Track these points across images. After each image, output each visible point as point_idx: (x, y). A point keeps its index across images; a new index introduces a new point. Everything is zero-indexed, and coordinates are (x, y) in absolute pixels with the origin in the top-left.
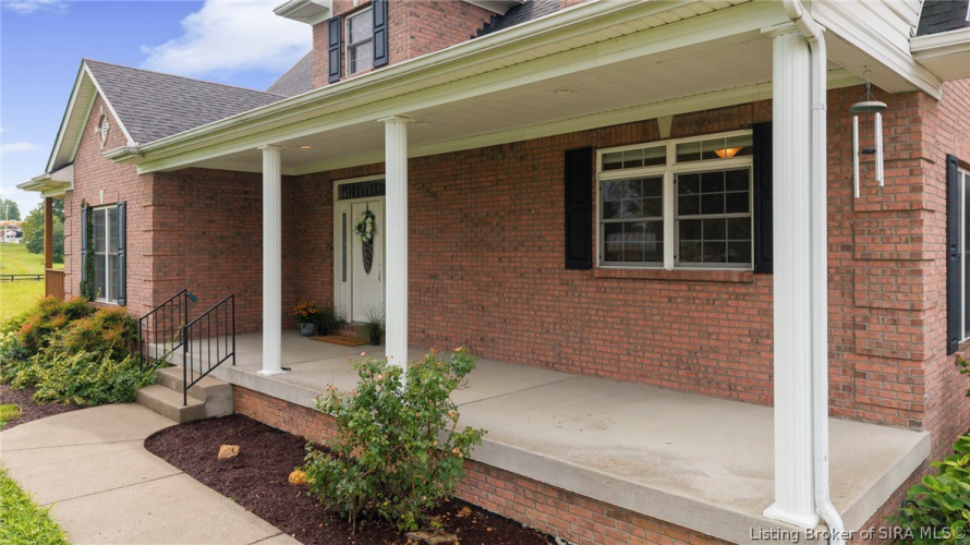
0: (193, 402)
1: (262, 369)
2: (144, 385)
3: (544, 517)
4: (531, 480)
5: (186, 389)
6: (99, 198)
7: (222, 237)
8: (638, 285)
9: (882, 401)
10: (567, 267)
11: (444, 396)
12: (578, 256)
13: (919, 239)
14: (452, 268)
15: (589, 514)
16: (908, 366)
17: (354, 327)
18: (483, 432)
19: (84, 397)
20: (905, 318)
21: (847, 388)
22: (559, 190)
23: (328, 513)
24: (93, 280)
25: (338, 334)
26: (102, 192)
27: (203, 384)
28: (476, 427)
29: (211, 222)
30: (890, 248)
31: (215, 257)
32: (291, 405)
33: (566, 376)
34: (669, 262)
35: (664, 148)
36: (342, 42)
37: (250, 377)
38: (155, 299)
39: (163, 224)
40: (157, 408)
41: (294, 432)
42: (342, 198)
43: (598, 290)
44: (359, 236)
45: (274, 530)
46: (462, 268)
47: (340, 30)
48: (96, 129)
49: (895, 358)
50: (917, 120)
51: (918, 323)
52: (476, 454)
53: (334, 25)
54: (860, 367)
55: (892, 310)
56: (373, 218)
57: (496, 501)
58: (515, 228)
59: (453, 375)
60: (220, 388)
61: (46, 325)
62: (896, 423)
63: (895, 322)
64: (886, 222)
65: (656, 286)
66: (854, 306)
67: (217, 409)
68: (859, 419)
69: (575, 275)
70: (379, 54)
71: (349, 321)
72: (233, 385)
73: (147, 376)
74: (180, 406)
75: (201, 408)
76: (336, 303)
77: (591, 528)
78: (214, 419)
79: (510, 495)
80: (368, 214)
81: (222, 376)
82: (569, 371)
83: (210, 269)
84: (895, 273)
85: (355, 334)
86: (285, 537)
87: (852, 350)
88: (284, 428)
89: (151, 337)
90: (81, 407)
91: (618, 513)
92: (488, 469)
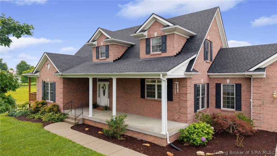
0: (76, 122)
1: (89, 115)
2: (65, 118)
3: (136, 136)
4: (134, 131)
5: (75, 119)
6: (48, 80)
7: (75, 89)
8: (152, 101)
9: (183, 120)
10: (141, 98)
11: (123, 120)
12: (143, 96)
13: (187, 98)
14: (121, 97)
15: (142, 135)
16: (186, 115)
17: (101, 106)
18: (128, 125)
19: (54, 121)
20: (185, 108)
21: (179, 118)
22: (140, 85)
23: (106, 137)
24: (45, 97)
25: (98, 108)
26: (48, 79)
27: (78, 118)
28: (127, 124)
29: (73, 86)
30: (184, 98)
31: (74, 93)
32: (95, 122)
33: (141, 116)
34: (156, 98)
35: (155, 80)
36: (99, 51)
37: (87, 117)
38: (63, 102)
39: (65, 87)
40: (69, 123)
41: (96, 126)
42: (99, 81)
43: (146, 102)
44: (102, 89)
45: (99, 139)
46: (123, 97)
47: (99, 49)
48: (47, 66)
49: (184, 114)
50: (187, 82)
51: (187, 109)
52: (127, 128)
53: (97, 48)
54: (181, 115)
55: (184, 107)
56: (105, 86)
57: (129, 134)
58: (132, 90)
59: (124, 117)
60: (81, 119)
61: (38, 106)
62: (185, 123)
63: (184, 109)
64: (183, 95)
65: (154, 102)
66: (180, 106)
67: (81, 123)
68: (180, 122)
69: (142, 99)
70: (107, 56)
71: (100, 105)
72: (83, 118)
73: (65, 117)
74: (74, 122)
75: (78, 122)
76: (97, 102)
77: (142, 137)
78: (80, 124)
79: (132, 133)
80: (104, 85)
81: (81, 117)
82: (141, 115)
83: (73, 95)
84: (184, 102)
85: (102, 108)
86: (101, 140)
87: (179, 112)
88: (94, 125)
89: (62, 109)
90: (53, 123)
91: (145, 134)
92: (129, 130)
